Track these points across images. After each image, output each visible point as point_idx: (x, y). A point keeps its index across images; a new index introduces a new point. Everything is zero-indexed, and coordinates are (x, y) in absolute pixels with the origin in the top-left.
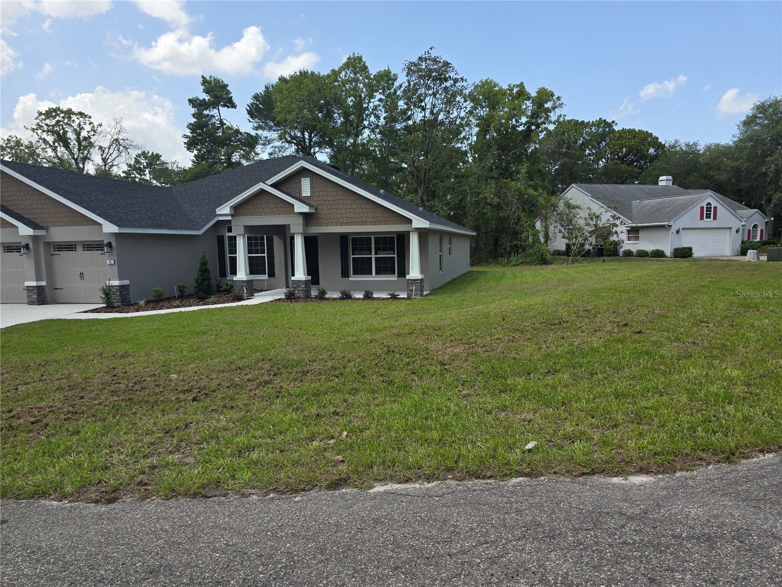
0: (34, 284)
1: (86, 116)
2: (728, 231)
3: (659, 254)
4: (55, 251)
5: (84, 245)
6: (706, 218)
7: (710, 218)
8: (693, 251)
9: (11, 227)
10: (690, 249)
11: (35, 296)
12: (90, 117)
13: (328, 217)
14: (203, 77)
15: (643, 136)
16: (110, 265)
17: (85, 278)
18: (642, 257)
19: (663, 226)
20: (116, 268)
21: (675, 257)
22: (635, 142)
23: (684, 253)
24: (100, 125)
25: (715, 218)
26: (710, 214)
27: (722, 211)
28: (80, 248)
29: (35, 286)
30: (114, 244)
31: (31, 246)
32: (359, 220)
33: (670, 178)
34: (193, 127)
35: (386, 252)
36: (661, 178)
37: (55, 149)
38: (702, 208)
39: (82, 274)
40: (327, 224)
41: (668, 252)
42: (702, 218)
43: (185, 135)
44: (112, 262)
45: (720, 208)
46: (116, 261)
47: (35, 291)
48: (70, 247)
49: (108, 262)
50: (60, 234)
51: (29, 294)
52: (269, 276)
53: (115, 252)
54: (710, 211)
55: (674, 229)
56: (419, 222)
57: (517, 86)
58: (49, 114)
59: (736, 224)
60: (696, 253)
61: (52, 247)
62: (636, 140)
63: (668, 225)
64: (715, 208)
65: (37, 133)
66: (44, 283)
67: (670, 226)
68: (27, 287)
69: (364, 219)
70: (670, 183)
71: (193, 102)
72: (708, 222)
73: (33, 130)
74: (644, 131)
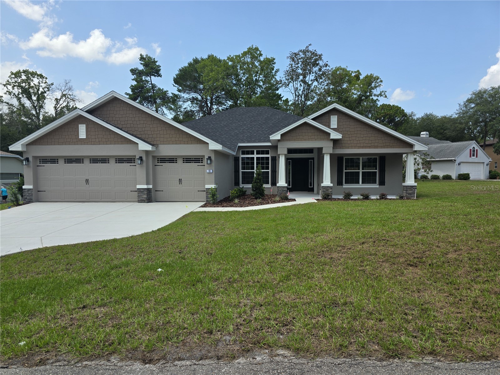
0: (145, 187)
1: (44, 78)
2: (482, 164)
3: (447, 178)
4: (158, 162)
5: (184, 159)
6: (473, 156)
7: (474, 156)
8: (470, 176)
9: (132, 144)
10: (468, 174)
11: (145, 196)
12: (46, 78)
13: (349, 142)
14: (141, 55)
15: (396, 108)
16: (209, 173)
17: (183, 183)
18: (436, 179)
19: (451, 160)
20: (213, 175)
21: (459, 179)
22: (393, 112)
23: (464, 177)
24: (52, 84)
25: (477, 157)
26: (474, 154)
27: (480, 152)
28: (180, 161)
29: (145, 189)
30: (213, 158)
31: (144, 158)
32: (373, 144)
33: (428, 133)
34: (133, 88)
35: (370, 168)
36: (422, 133)
37: (19, 99)
38: (471, 150)
39: (180, 180)
40: (348, 148)
41: (454, 176)
42: (470, 156)
43: (127, 93)
44: (211, 171)
45: (479, 151)
46: (214, 170)
47: (146, 193)
48: (172, 160)
49: (208, 171)
50: (167, 150)
51: (139, 194)
52: (272, 185)
53: (213, 164)
54: (474, 152)
55: (457, 162)
56: (420, 146)
57: (355, 72)
58: (17, 74)
59: (487, 160)
60: (472, 177)
61: (157, 160)
62: (393, 111)
63: (454, 160)
64: (477, 150)
65: (7, 87)
66: (151, 187)
67: (455, 160)
68: (138, 189)
69: (376, 144)
70: (428, 136)
71: (133, 71)
72: (474, 159)
73: (5, 85)
74: (396, 106)
